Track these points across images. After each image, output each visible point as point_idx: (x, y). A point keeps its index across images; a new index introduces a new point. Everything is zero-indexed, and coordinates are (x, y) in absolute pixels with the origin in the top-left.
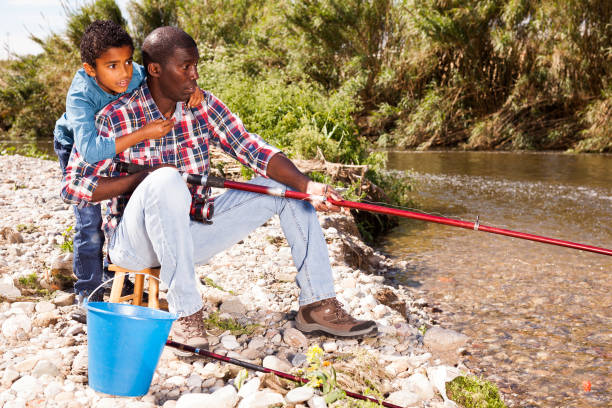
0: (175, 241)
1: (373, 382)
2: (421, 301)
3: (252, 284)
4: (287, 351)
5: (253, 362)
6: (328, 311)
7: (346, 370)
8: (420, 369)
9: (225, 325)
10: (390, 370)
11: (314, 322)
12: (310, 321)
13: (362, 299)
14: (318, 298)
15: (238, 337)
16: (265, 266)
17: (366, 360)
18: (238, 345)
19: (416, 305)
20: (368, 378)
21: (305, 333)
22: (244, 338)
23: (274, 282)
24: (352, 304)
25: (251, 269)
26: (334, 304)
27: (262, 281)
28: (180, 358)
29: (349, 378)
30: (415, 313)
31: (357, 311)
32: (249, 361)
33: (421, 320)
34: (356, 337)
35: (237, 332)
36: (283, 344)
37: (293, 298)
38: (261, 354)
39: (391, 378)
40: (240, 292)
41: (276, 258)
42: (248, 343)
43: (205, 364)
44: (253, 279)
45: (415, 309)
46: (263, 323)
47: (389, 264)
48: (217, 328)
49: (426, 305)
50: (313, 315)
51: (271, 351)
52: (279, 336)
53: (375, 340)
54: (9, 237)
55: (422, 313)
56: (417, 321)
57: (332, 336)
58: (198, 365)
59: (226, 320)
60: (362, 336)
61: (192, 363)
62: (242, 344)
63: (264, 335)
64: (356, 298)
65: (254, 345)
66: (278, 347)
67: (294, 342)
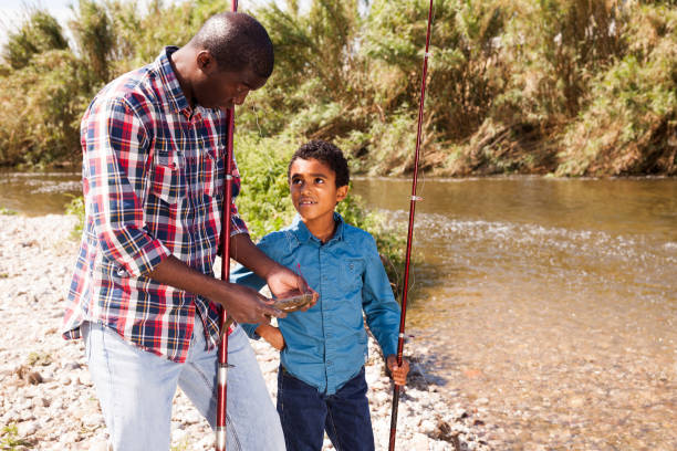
2: (459, 410)
54: (26, 377)
55: (465, 429)
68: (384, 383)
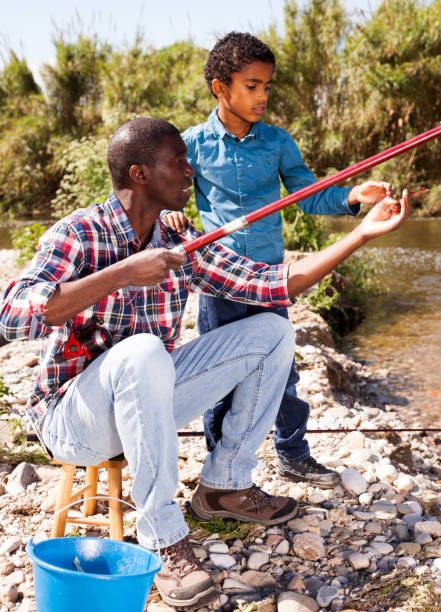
0: (158, 443)
4: (302, 569)
13: (377, 466)
15: (230, 543)
18: (233, 560)
30: (417, 449)
33: (426, 461)
35: (228, 536)
36: (294, 558)
38: (269, 578)
42: (247, 557)
45: (415, 444)
47: (367, 375)
51: (280, 573)
56: (422, 462)
62: (238, 561)
63: (265, 539)
64: (369, 466)
65: (255, 561)
66: (287, 563)
67: (307, 552)
68: (322, 385)
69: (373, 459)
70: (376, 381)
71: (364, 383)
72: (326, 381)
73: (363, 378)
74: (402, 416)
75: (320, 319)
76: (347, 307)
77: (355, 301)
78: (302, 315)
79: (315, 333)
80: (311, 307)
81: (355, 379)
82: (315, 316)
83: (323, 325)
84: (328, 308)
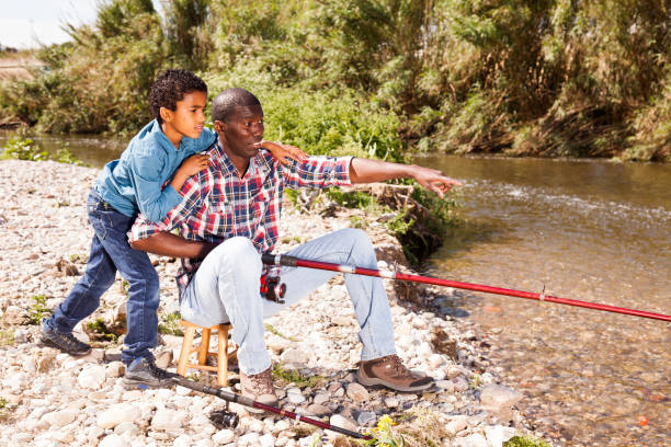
1: (435, 442)
2: (469, 334)
3: (309, 329)
4: (351, 406)
5: (321, 420)
6: (389, 366)
7: (410, 431)
8: (478, 428)
9: (288, 376)
10: (450, 428)
11: (374, 376)
12: (372, 375)
13: (418, 347)
14: (380, 354)
15: (303, 389)
16: (320, 307)
17: (428, 420)
18: (303, 399)
19: (464, 339)
20: (430, 438)
21: (366, 387)
22: (308, 391)
23: (331, 326)
24: (409, 353)
25: (307, 310)
26: (395, 360)
27: (319, 325)
28: (251, 414)
29: (413, 439)
30: (464, 348)
31: (414, 360)
32: (317, 419)
33: (470, 357)
34: (415, 392)
35: (302, 384)
36: (346, 399)
37: (351, 345)
38: (327, 410)
39: (452, 437)
40: (299, 337)
41: (330, 298)
42: (313, 397)
43: (276, 421)
44: (310, 322)
45: (464, 344)
46: (324, 375)
47: (435, 291)
48: (282, 380)
49: (474, 339)
50: (374, 369)
51: (335, 406)
52: (342, 390)
53: (434, 396)
54: (64, 269)
55: (471, 347)
56: (467, 358)
57: (393, 390)
58: (269, 422)
59: (290, 371)
60: (421, 391)
61: (262, 419)
62: (307, 399)
63: (327, 388)
64: (412, 347)
65: (319, 399)
66: (341, 402)
67: (356, 396)
69: (416, 343)
70: (442, 297)
71: (432, 298)
72: (391, 288)
73: (432, 293)
74: (459, 326)
75: (396, 241)
76: (427, 234)
77: (435, 230)
78: (381, 237)
79: (391, 252)
80: (390, 231)
81: (424, 294)
82: (391, 238)
83: (398, 247)
84: (404, 232)
